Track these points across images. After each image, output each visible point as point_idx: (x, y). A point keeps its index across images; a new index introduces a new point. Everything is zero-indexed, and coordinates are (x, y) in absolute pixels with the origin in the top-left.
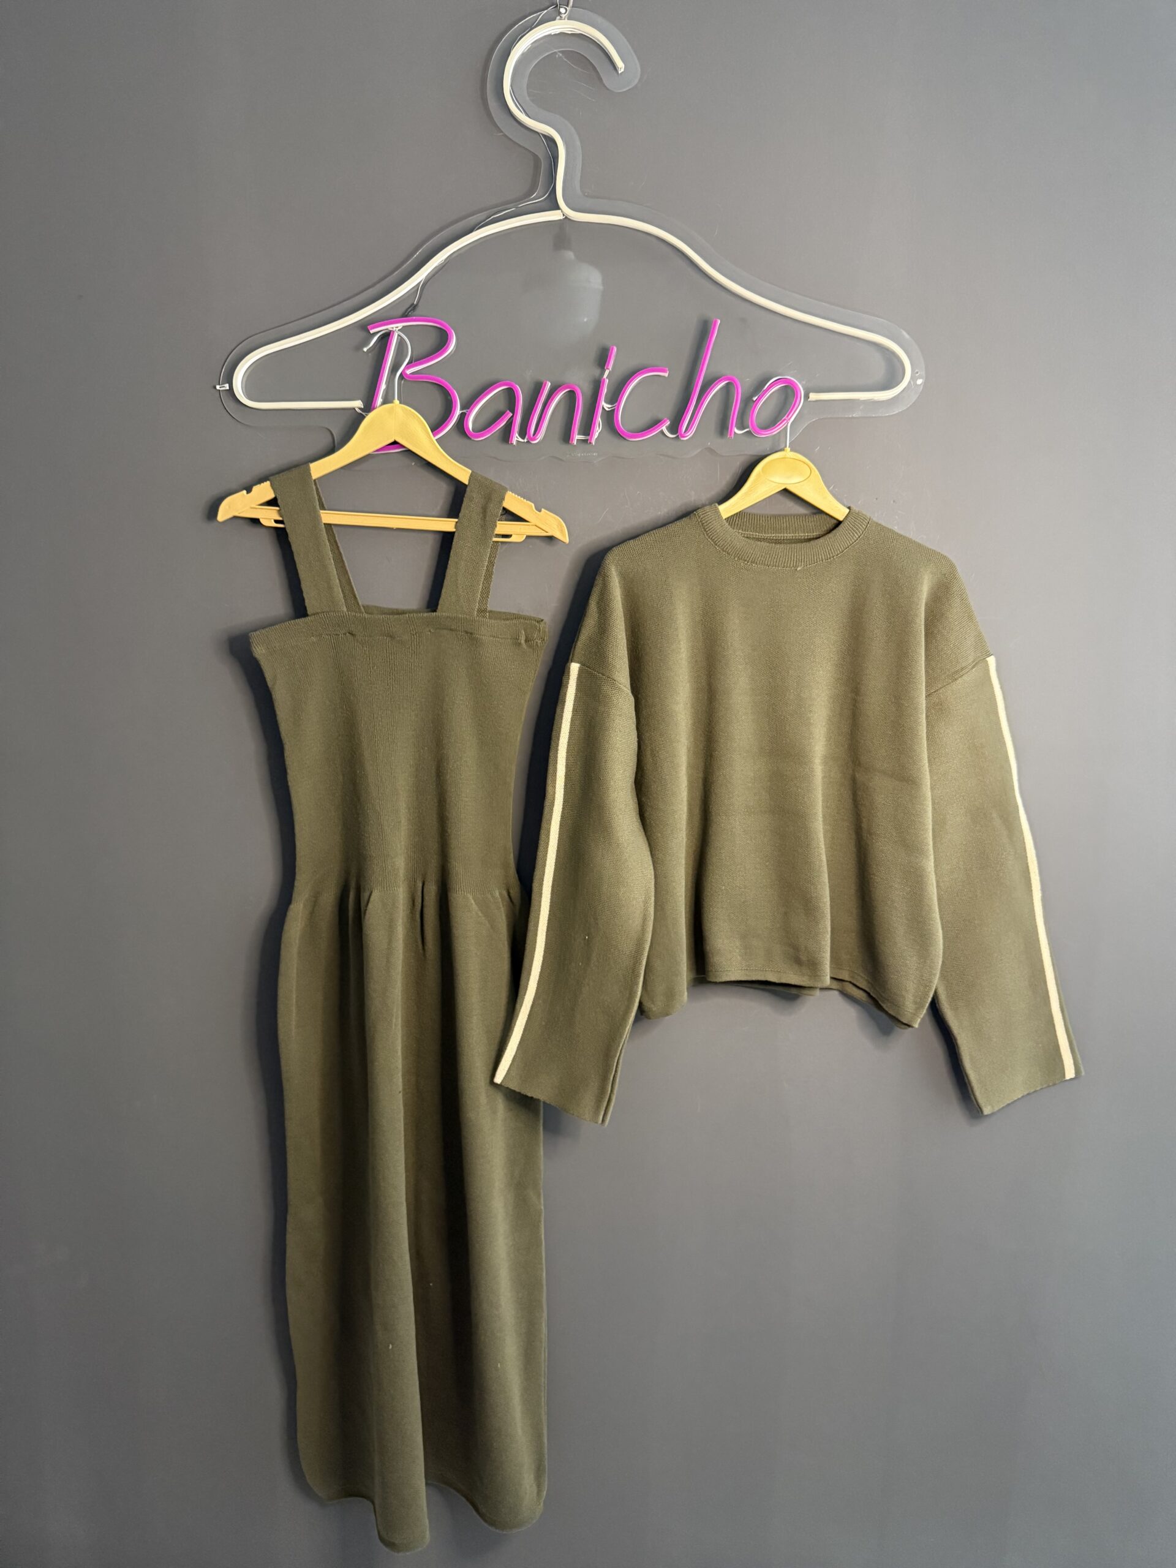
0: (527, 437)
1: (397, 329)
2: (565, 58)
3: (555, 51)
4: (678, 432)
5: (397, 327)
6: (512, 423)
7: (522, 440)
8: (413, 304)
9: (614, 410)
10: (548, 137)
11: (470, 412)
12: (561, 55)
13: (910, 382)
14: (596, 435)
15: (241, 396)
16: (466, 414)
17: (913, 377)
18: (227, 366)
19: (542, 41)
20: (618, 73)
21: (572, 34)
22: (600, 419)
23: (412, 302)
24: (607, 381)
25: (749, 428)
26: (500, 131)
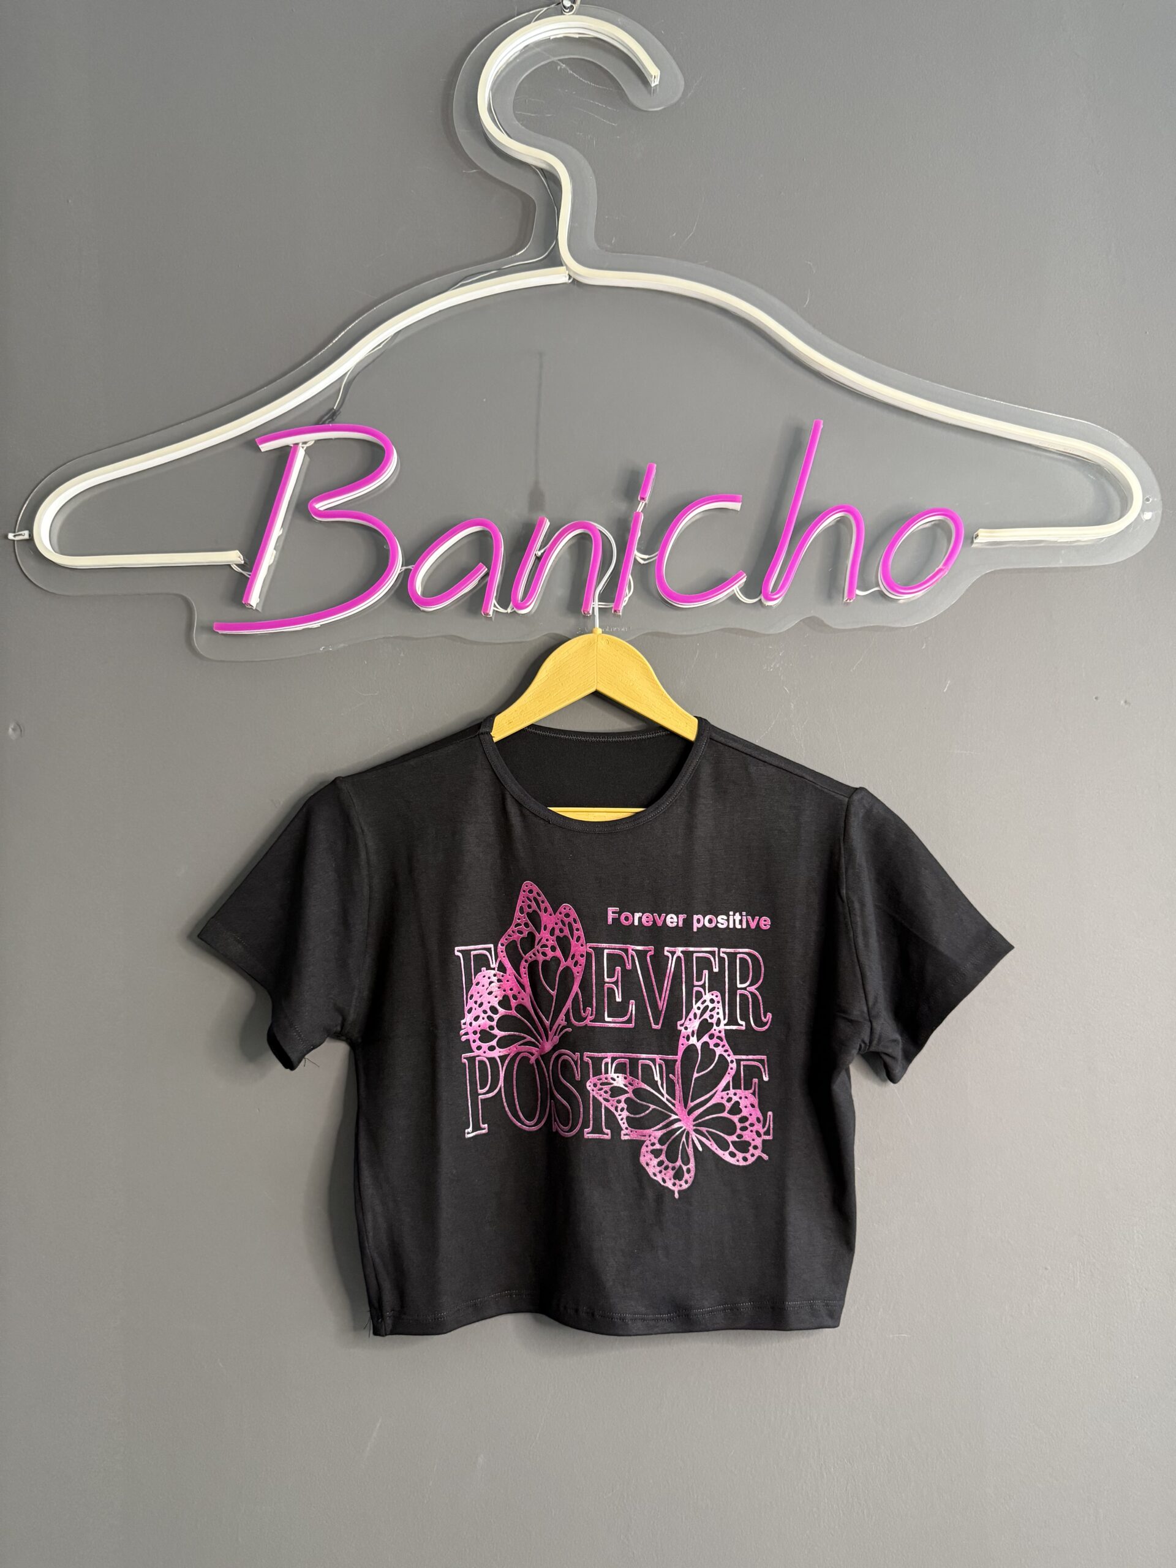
0: (511, 604)
1: (305, 446)
2: (571, 69)
3: (555, 59)
4: (761, 593)
5: (305, 443)
6: (487, 583)
7: (502, 610)
8: (333, 408)
9: (653, 561)
10: (545, 170)
11: (417, 569)
12: (564, 66)
13: (1139, 515)
14: (625, 601)
15: (47, 548)
16: (411, 570)
17: (1143, 510)
18: (31, 500)
19: (538, 50)
20: (650, 85)
21: (580, 38)
22: (630, 577)
23: (331, 407)
24: (642, 518)
25: (878, 585)
26: (473, 165)
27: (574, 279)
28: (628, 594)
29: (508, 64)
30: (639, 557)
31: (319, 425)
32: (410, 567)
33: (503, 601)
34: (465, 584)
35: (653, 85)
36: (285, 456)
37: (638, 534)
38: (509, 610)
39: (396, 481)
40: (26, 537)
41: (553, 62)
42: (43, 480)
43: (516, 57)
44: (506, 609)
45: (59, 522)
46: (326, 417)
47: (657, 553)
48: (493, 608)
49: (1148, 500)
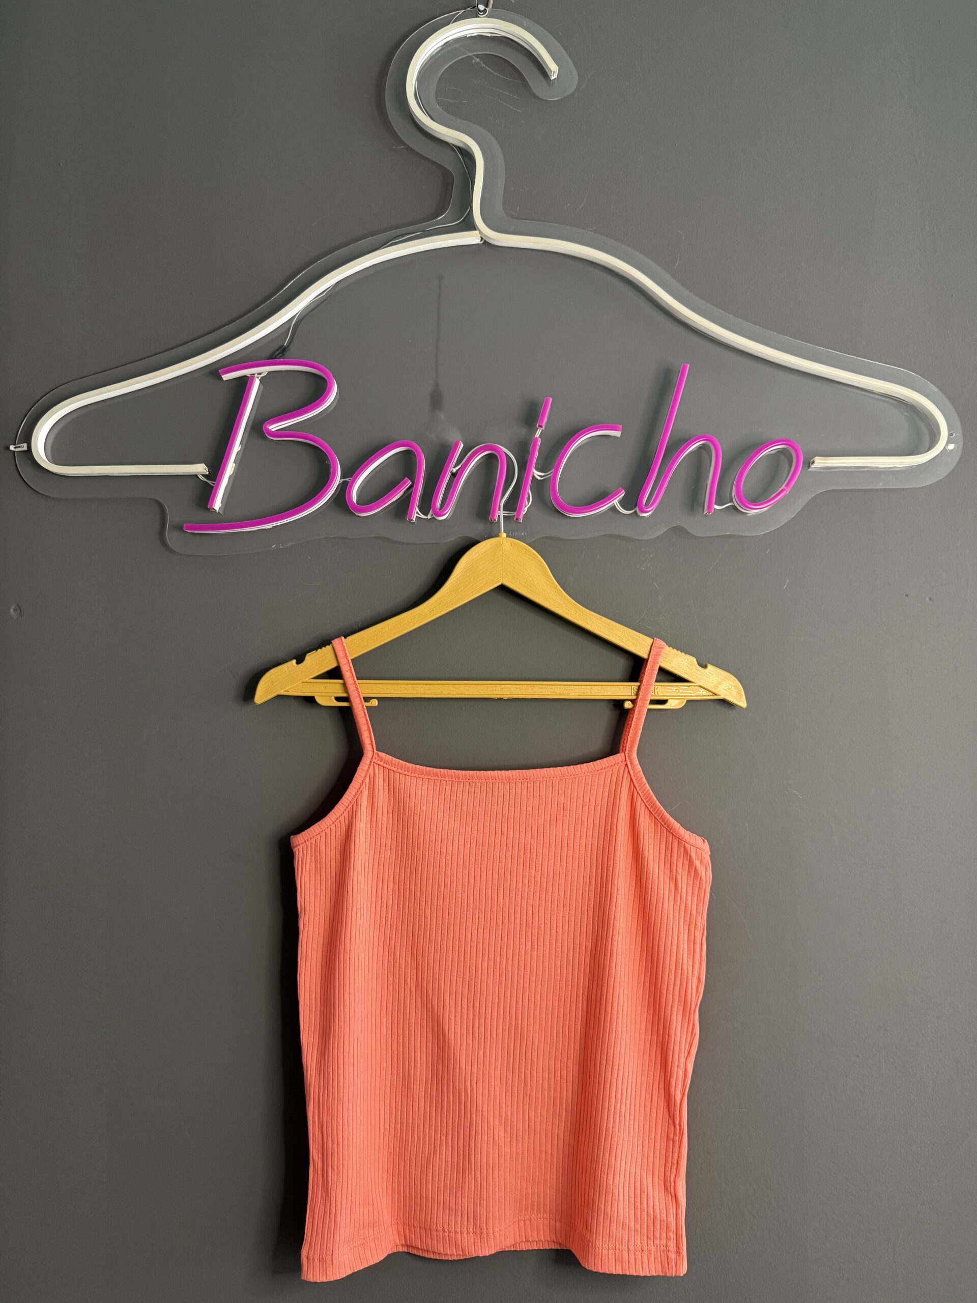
0: (431, 511)
2: (484, 63)
3: (471, 54)
4: (636, 505)
5: (260, 374)
6: (411, 493)
9: (546, 478)
10: (462, 147)
11: (353, 482)
12: (478, 60)
13: (945, 447)
14: (525, 510)
15: (42, 458)
16: (349, 481)
17: (948, 442)
18: (28, 419)
19: (456, 46)
20: (550, 79)
21: (491, 36)
22: (529, 490)
23: (282, 344)
24: (539, 442)
25: (732, 501)
26: (401, 142)
27: (485, 242)
28: (527, 505)
29: (432, 57)
30: (537, 474)
31: (271, 358)
32: (345, 480)
33: (424, 509)
34: (393, 495)
35: (552, 78)
36: (243, 384)
37: (536, 455)
38: (429, 517)
39: (336, 405)
40: (25, 448)
41: (469, 56)
42: (40, 400)
43: (438, 52)
44: (427, 515)
45: (52, 436)
46: (277, 353)
47: (551, 471)
48: (416, 515)
49: (952, 435)
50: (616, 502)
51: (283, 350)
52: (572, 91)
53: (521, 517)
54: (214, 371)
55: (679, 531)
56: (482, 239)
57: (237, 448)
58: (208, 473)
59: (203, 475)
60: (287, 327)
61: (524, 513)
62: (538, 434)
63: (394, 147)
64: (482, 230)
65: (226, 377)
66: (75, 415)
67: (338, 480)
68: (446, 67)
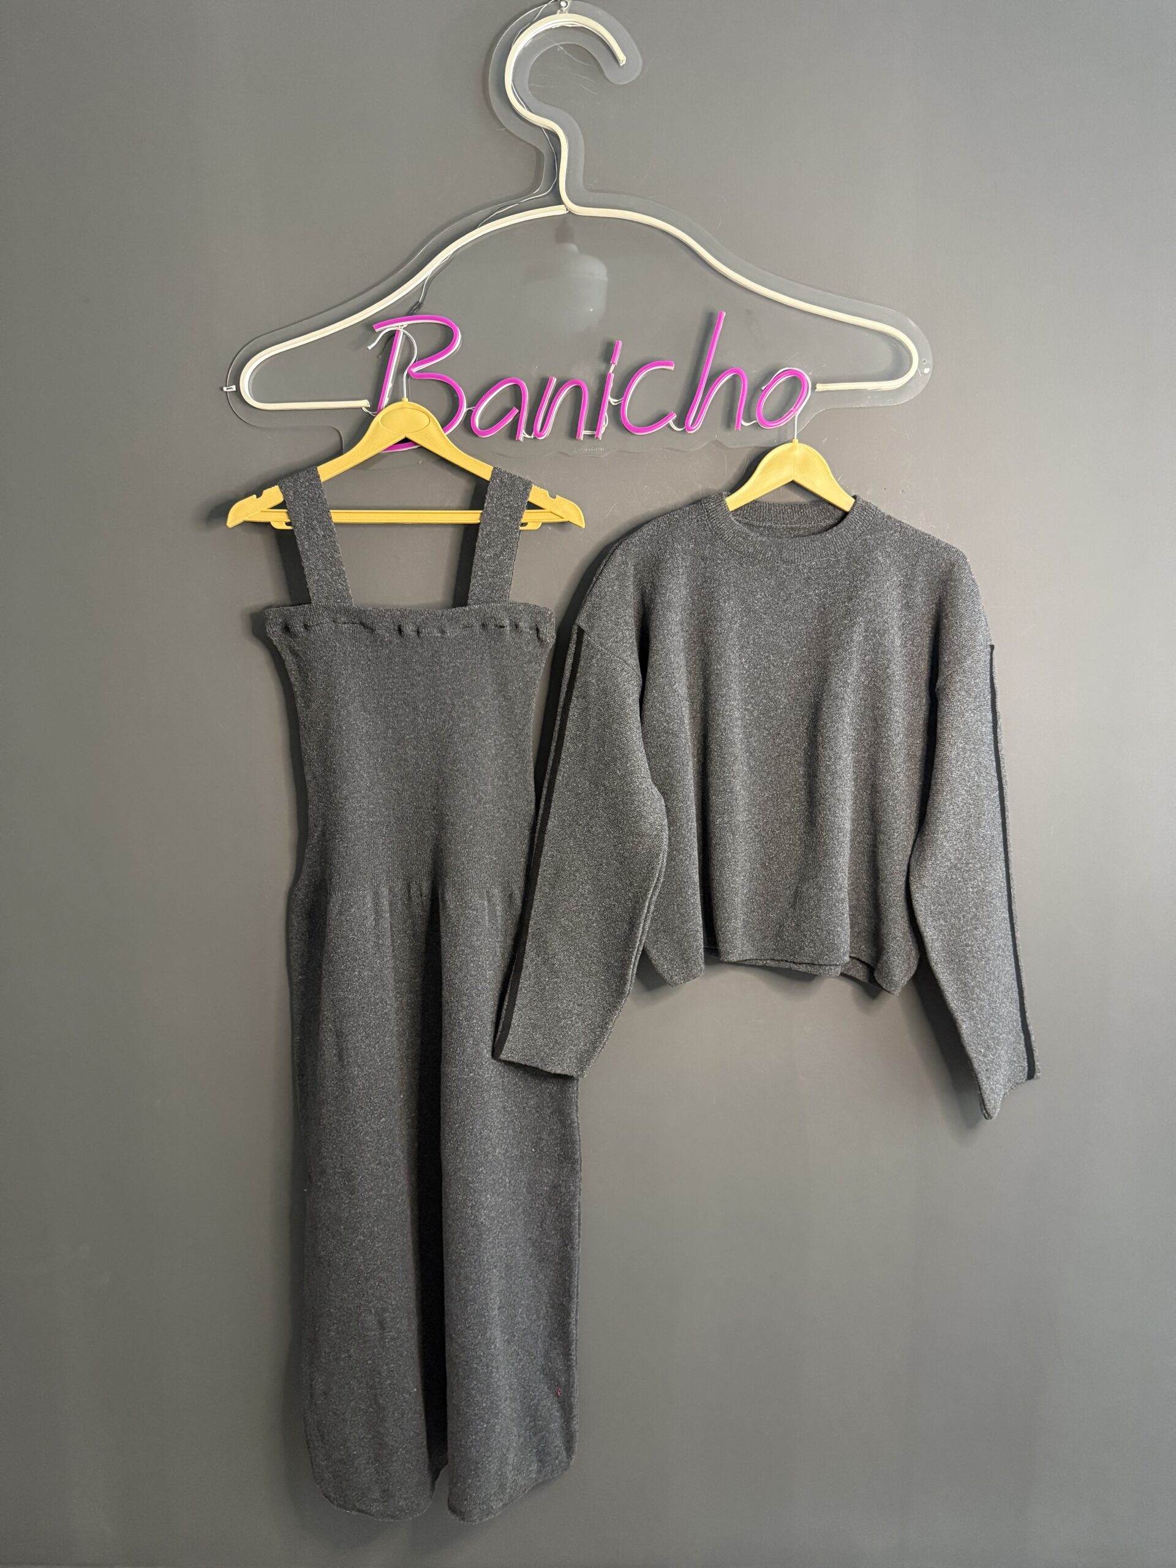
0: (534, 433)
2: (566, 52)
3: (557, 44)
4: (684, 425)
5: (402, 326)
6: (518, 419)
7: (528, 437)
8: (418, 302)
9: (620, 404)
10: (550, 131)
11: (477, 409)
12: (562, 48)
13: (917, 371)
14: (603, 430)
15: (249, 398)
16: (472, 411)
17: (921, 366)
18: (233, 367)
19: (543, 35)
20: (619, 66)
21: (573, 27)
22: (606, 414)
23: (417, 300)
24: (613, 375)
25: (756, 420)
26: (502, 126)
27: (570, 212)
28: (604, 424)
29: (524, 49)
30: (613, 401)
31: (410, 314)
32: (471, 408)
33: (529, 430)
34: (507, 419)
35: (621, 65)
36: (392, 335)
37: (611, 385)
38: (532, 437)
39: (460, 349)
40: (234, 389)
41: (556, 46)
42: (240, 351)
43: (530, 43)
44: (530, 435)
45: (253, 377)
46: (414, 308)
47: (623, 398)
48: (523, 435)
49: (925, 361)
50: (671, 422)
51: (419, 305)
52: (638, 74)
53: (600, 437)
54: (369, 325)
55: (717, 443)
56: (567, 210)
57: (390, 385)
58: (369, 406)
59: (367, 408)
60: (422, 285)
61: (602, 432)
62: (611, 371)
63: (497, 130)
64: (566, 203)
65: (377, 330)
66: (268, 361)
67: (465, 410)
68: (535, 59)
